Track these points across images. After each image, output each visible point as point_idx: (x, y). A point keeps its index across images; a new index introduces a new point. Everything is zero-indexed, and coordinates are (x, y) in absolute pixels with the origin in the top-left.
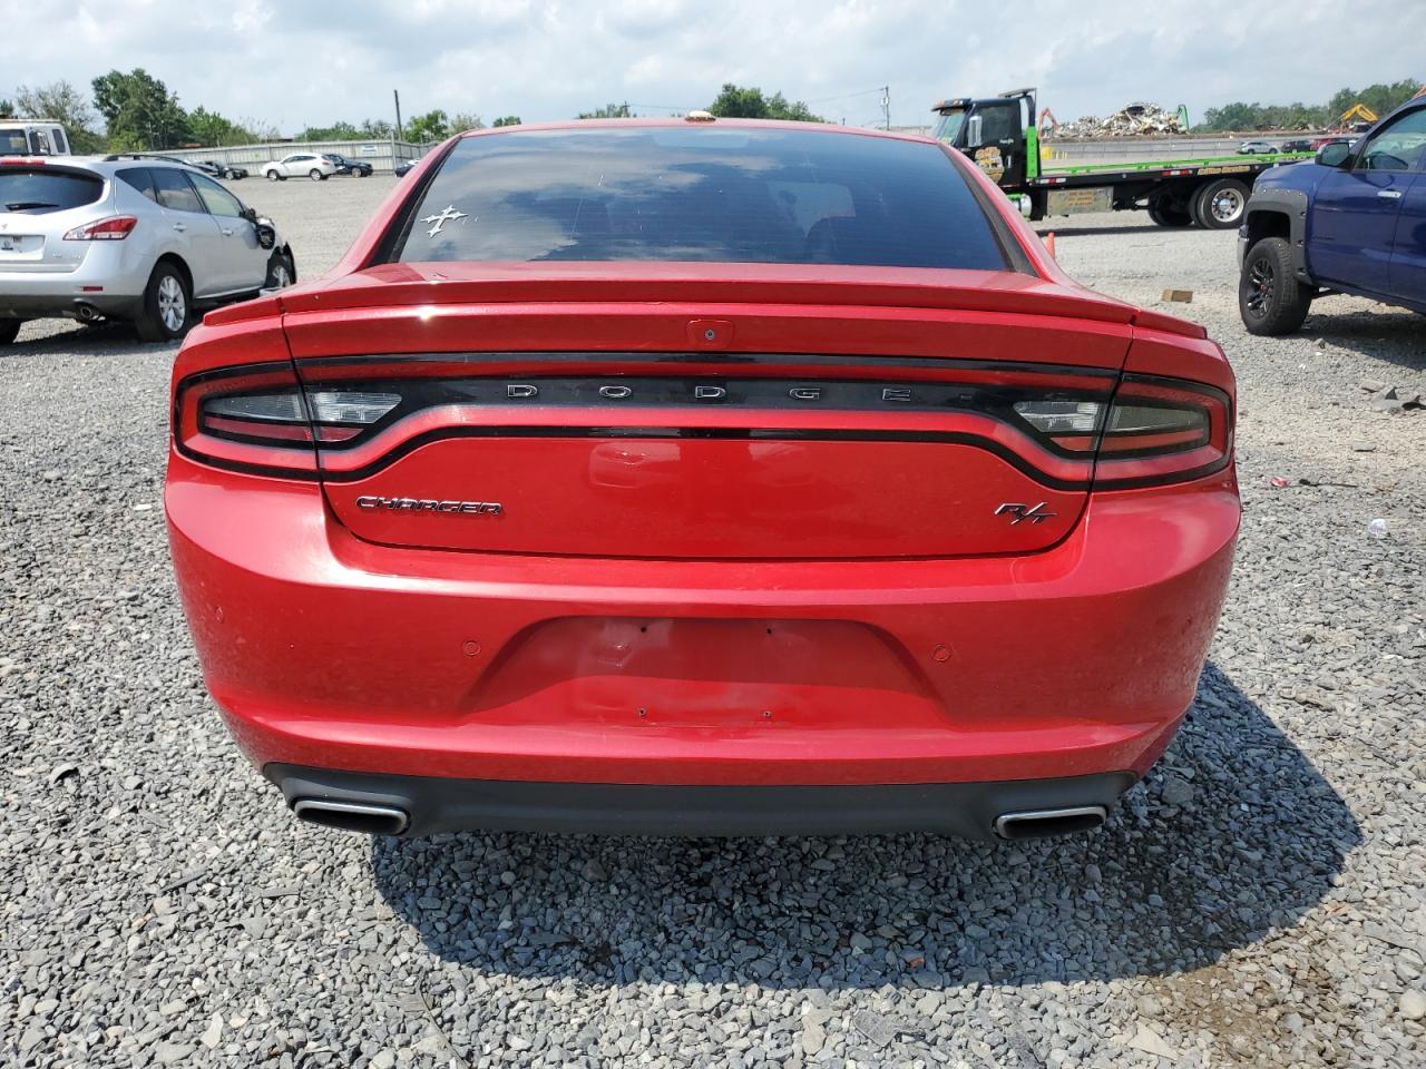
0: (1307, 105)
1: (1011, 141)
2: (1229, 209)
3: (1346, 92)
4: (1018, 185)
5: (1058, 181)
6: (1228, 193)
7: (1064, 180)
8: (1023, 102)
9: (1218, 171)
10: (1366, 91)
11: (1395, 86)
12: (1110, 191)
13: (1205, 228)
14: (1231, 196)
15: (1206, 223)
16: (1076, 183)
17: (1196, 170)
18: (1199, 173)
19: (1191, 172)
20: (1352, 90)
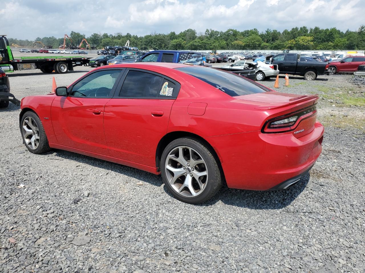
0: (29, 40)
1: (3, 50)
2: (63, 69)
3: (39, 38)
4: (7, 62)
5: (20, 61)
6: (62, 65)
7: (21, 61)
8: (3, 38)
9: (59, 60)
10: (43, 38)
11: (50, 38)
12: (34, 64)
13: (58, 73)
14: (63, 66)
15: (59, 72)
16: (25, 62)
17: (55, 59)
18: (55, 60)
19: (54, 60)
20: (40, 38)
